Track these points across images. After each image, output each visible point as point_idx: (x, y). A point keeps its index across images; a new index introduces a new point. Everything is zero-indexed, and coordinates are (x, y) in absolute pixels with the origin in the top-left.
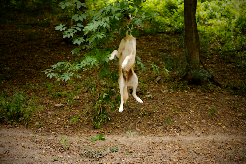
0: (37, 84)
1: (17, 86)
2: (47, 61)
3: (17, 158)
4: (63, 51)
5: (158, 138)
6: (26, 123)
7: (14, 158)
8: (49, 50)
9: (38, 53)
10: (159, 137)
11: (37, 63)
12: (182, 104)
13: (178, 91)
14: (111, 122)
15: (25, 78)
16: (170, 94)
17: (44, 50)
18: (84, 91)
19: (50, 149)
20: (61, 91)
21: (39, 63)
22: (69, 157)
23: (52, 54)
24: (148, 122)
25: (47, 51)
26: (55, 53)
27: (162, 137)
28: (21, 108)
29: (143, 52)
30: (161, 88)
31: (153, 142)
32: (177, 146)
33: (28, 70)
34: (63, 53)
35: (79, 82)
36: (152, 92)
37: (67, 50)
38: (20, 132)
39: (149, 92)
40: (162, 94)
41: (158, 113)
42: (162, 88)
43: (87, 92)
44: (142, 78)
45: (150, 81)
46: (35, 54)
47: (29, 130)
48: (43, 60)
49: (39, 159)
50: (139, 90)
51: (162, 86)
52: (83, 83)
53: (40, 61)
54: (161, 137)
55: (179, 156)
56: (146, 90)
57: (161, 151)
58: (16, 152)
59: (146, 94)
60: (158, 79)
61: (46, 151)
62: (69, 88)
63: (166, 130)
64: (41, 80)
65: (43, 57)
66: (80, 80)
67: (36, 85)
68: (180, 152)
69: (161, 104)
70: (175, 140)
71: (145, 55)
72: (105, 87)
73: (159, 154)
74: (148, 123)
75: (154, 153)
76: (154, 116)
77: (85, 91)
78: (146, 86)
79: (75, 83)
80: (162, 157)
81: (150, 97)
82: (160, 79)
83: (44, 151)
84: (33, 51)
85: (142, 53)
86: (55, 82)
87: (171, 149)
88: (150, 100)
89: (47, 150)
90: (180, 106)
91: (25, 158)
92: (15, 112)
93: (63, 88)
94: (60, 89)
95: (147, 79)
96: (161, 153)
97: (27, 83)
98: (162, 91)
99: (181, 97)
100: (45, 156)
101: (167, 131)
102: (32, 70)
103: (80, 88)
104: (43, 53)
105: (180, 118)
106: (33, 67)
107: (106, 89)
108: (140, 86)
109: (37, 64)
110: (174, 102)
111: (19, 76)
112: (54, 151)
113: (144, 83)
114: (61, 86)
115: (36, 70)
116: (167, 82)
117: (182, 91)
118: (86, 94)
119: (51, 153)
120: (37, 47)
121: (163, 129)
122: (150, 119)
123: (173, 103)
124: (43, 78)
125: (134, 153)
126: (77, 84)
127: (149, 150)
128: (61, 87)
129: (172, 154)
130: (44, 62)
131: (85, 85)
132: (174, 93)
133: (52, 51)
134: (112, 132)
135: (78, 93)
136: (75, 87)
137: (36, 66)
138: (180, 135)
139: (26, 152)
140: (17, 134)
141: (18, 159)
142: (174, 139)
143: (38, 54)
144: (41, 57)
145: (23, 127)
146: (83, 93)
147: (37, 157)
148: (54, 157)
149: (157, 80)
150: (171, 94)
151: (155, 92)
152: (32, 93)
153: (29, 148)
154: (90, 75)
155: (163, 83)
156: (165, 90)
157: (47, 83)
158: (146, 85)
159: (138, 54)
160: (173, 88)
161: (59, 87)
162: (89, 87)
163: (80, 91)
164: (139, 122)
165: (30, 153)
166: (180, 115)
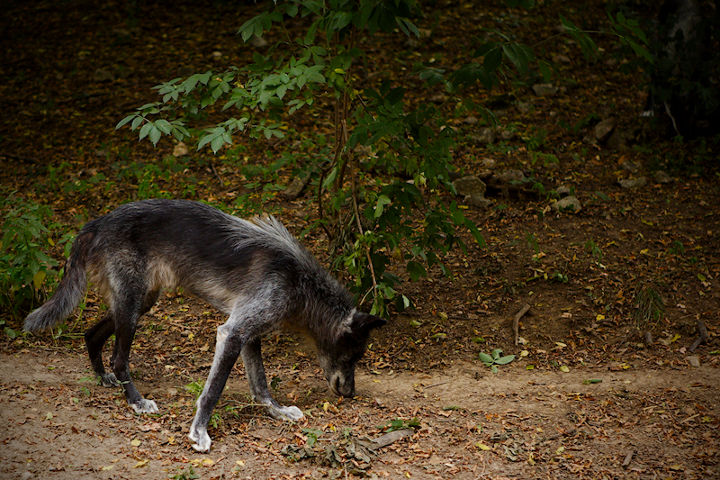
0: (94, 171)
1: (12, 181)
2: (128, 74)
3: (27, 474)
4: (193, 32)
5: (608, 378)
6: (55, 331)
7: (18, 472)
8: (133, 29)
9: (89, 44)
10: (612, 374)
11: (88, 82)
12: (709, 232)
13: (688, 179)
14: (408, 316)
15: (41, 147)
16: (654, 191)
17: (116, 30)
18: (288, 192)
19: (160, 436)
20: (193, 194)
21: (98, 82)
22: (241, 463)
23: (147, 43)
24: (563, 312)
25: (126, 32)
26: (162, 39)
27: (625, 375)
28: (35, 269)
29: (532, 20)
30: (615, 167)
31: (588, 394)
32: (690, 410)
33: (51, 112)
34: (194, 39)
35: (268, 154)
36: (579, 188)
37: (212, 24)
38: (36, 367)
39: (563, 189)
40: (623, 194)
41: (606, 274)
42: (620, 168)
43: (301, 195)
44: (535, 129)
45: (569, 138)
46: (78, 45)
47: (71, 359)
48: (110, 69)
49: (117, 473)
50: (523, 179)
51: (620, 161)
52: (285, 158)
53: (102, 73)
54: (621, 375)
55: (699, 450)
56: (551, 178)
57: (623, 431)
58: (25, 448)
59: (552, 197)
60: (601, 129)
61: (145, 443)
62: (227, 184)
63: (640, 345)
64: (107, 154)
65: (113, 59)
66: (271, 148)
67: (91, 176)
68: (707, 435)
69: (616, 234)
70: (680, 383)
71: (543, 31)
72: (378, 171)
73: (615, 443)
74: (566, 315)
75: (596, 442)
76: (590, 288)
77: (295, 194)
78: (551, 160)
79: (249, 162)
80: (629, 457)
81: (567, 208)
82: (609, 129)
83: (136, 443)
84: (69, 33)
85: (531, 24)
86: (167, 159)
87: (665, 423)
88: (571, 221)
89: (147, 437)
90: (701, 242)
91: (61, 473)
92: (13, 289)
93: (201, 183)
94: (192, 189)
95: (554, 133)
96: (622, 440)
97: (51, 169)
98: (621, 182)
99: (703, 203)
100: (141, 463)
101: (649, 347)
102: (71, 114)
103: (273, 182)
104: (112, 41)
105: (701, 293)
106: (74, 101)
107: (381, 180)
108: (525, 163)
109: (91, 86)
110: (674, 223)
111: (20, 141)
112: (177, 440)
113: (542, 148)
114: (193, 175)
115: (84, 114)
116: (639, 144)
117: (707, 179)
118: (299, 202)
119: (166, 450)
120: (85, 18)
121: (629, 339)
122: (570, 300)
123: (670, 228)
124: (116, 144)
125: (509, 441)
126: (260, 166)
127: (573, 428)
128: (196, 180)
129: (672, 442)
130: (119, 80)
131: (293, 169)
132: (671, 188)
133: (148, 29)
134: (414, 360)
135: (264, 201)
136: (250, 177)
137: (87, 98)
138: (702, 362)
139: (62, 450)
140: (23, 376)
141: (32, 475)
142: (677, 382)
143: (92, 48)
144: (105, 59)
145: (46, 347)
146: (287, 200)
147: (111, 467)
148: (176, 464)
149: (598, 136)
150: (661, 191)
151: (589, 187)
152: (74, 210)
153: (75, 430)
154: (312, 124)
155: (623, 146)
156: (634, 174)
157: (134, 163)
158: (552, 156)
159: (514, 27)
160: (670, 165)
161: (185, 178)
162: (308, 176)
163: (275, 194)
164: (528, 314)
165: (80, 451)
166: (703, 279)
